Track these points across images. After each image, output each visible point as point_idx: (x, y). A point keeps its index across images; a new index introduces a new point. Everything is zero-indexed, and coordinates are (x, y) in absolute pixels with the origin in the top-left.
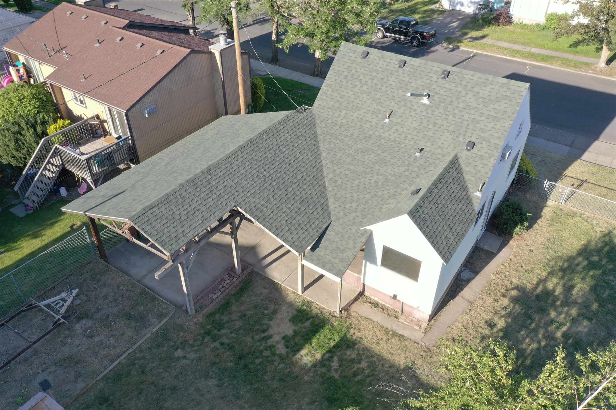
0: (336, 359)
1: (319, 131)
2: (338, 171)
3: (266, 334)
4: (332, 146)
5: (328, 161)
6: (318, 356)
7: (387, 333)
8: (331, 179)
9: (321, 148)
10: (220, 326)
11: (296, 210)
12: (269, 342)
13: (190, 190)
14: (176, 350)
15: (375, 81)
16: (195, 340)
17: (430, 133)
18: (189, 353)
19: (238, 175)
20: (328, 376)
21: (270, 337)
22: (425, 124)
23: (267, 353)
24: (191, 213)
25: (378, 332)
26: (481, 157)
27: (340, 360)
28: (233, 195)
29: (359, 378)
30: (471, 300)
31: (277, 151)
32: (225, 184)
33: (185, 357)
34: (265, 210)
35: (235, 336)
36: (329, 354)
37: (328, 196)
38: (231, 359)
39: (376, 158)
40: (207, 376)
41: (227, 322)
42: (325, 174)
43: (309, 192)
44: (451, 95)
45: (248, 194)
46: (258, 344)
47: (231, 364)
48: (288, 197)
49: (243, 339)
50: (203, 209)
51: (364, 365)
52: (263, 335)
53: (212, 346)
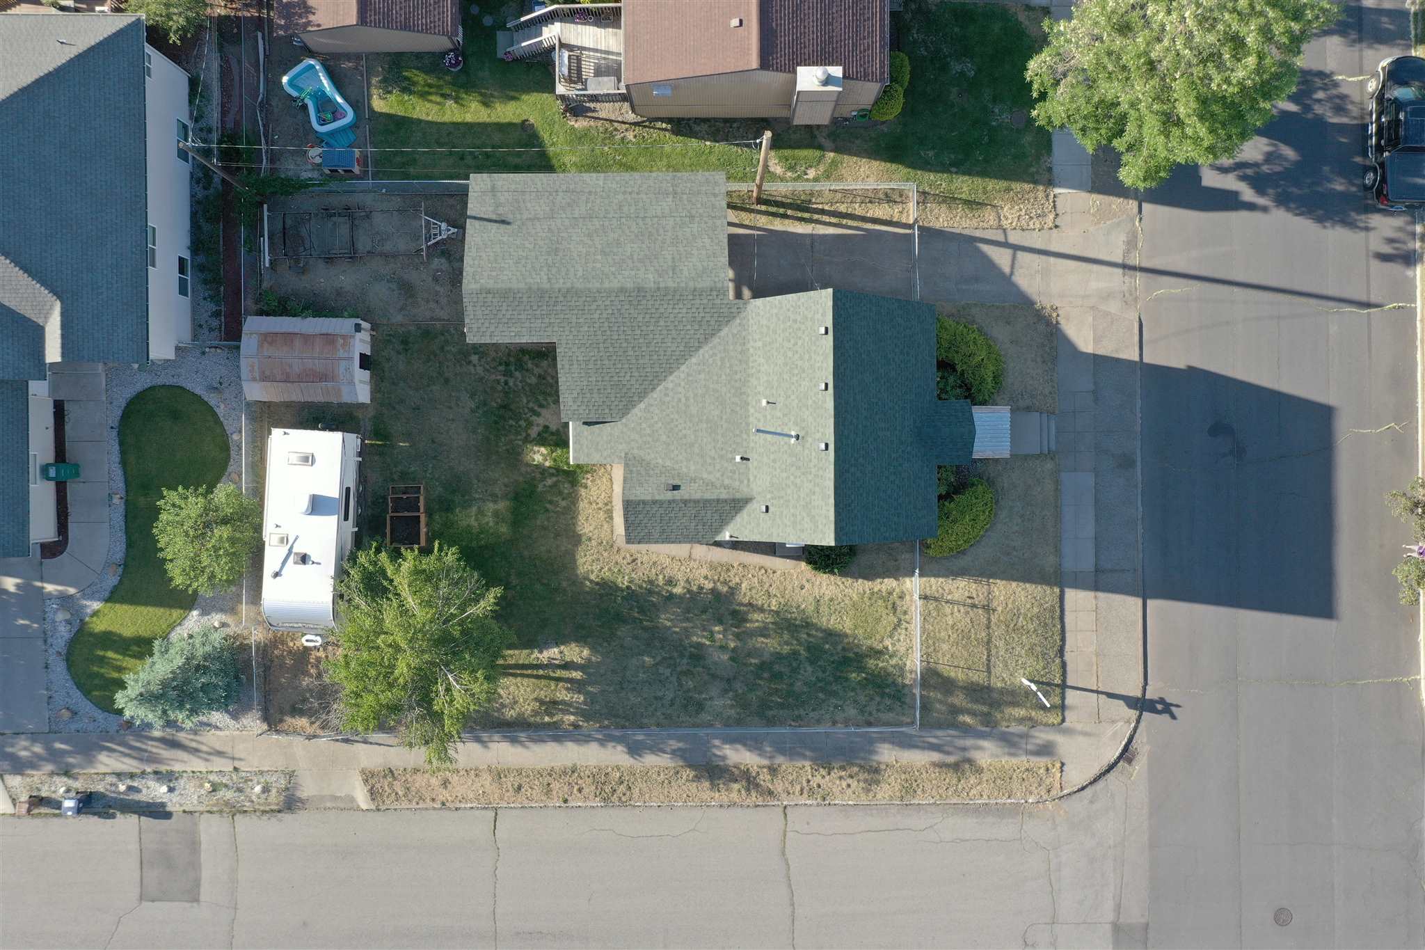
0: (555, 479)
1: (725, 331)
2: (680, 389)
3: (539, 410)
4: (711, 361)
5: (687, 370)
6: (547, 464)
7: (606, 504)
8: (667, 389)
9: (701, 351)
10: (520, 366)
11: (602, 387)
12: (534, 418)
13: (532, 299)
14: (475, 354)
15: (800, 363)
16: (494, 359)
17: (765, 459)
18: (480, 366)
19: (589, 316)
20: (535, 482)
21: (539, 415)
22: (773, 449)
23: (522, 423)
24: (514, 321)
25: (602, 497)
26: (758, 525)
27: (555, 485)
28: (564, 331)
29: (548, 506)
30: (693, 556)
31: (653, 320)
32: (566, 316)
33: (475, 366)
34: (575, 366)
35: (520, 388)
36: (554, 471)
37: (646, 400)
38: (499, 401)
39: (716, 418)
40: (472, 396)
41: (527, 370)
42: (671, 378)
43: (633, 382)
44: (805, 465)
45: (577, 342)
46: (526, 410)
47: (495, 405)
48: (608, 371)
49: (522, 395)
50: (527, 325)
51: (563, 503)
52: (536, 408)
53: (499, 377)
